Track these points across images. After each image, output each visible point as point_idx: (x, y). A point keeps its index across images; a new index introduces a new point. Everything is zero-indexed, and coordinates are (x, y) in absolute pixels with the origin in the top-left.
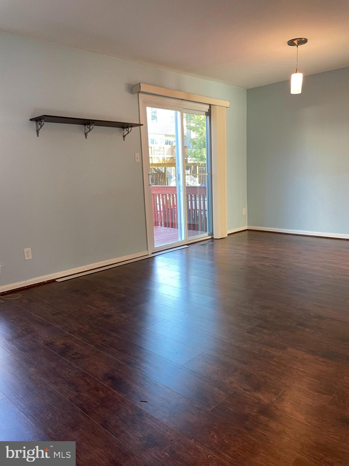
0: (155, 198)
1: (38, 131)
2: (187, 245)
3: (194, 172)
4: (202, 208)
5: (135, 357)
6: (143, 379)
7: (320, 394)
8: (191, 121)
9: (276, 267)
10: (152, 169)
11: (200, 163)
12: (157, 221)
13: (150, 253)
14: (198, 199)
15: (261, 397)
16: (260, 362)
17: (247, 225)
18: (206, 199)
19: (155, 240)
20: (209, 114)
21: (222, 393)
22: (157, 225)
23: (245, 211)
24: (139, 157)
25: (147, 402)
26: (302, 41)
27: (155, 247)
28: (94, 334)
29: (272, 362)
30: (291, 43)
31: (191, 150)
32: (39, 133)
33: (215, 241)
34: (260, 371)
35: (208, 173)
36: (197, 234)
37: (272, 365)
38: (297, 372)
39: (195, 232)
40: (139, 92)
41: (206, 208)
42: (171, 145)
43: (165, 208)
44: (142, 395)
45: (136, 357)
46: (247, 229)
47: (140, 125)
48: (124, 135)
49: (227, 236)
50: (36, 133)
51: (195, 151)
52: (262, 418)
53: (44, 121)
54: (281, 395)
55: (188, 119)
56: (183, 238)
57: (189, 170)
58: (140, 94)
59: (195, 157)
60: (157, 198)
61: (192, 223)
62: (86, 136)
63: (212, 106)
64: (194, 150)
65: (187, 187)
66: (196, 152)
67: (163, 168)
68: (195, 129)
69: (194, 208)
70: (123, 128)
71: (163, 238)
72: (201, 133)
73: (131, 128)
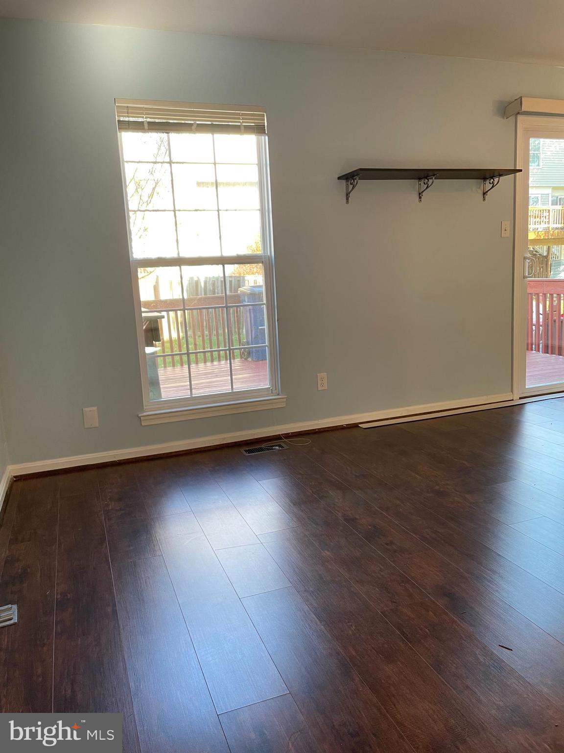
0: (530, 302)
1: (347, 195)
6: (504, 609)
12: (530, 343)
13: (516, 396)
19: (527, 375)
22: (530, 349)
25: (512, 650)
28: (419, 518)
32: (349, 198)
40: (519, 113)
43: (548, 320)
47: (516, 171)
48: (485, 192)
50: (345, 198)
53: (358, 178)
58: (520, 117)
60: (535, 300)
62: (420, 198)
67: (546, 247)
70: (485, 179)
71: (541, 372)
73: (499, 179)
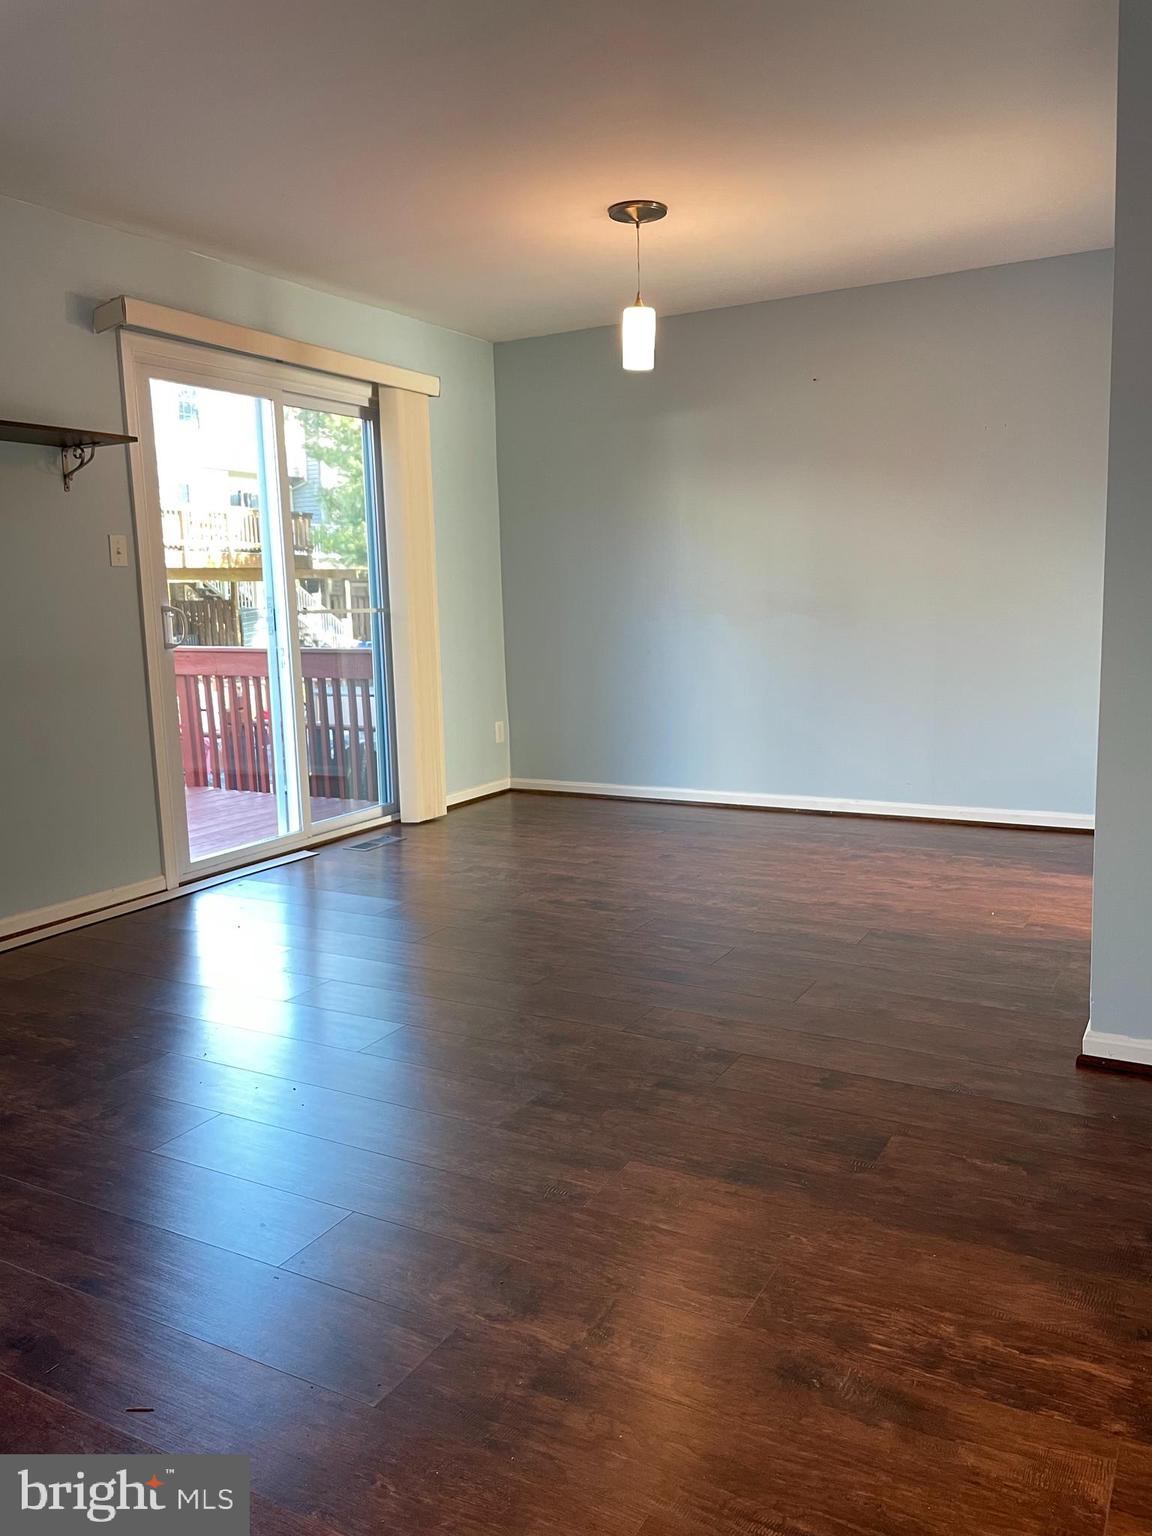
0: (193, 687)
2: (309, 848)
3: (335, 598)
4: (361, 723)
5: (108, 1260)
6: (136, 1331)
7: (719, 1298)
8: (320, 429)
9: (596, 905)
10: (186, 587)
11: (354, 571)
12: (201, 771)
13: (172, 881)
14: (344, 690)
15: (542, 1334)
16: (541, 1219)
17: (509, 774)
18: (373, 691)
19: (190, 836)
20: (371, 413)
21: (415, 1338)
22: (202, 783)
23: (500, 730)
24: (124, 551)
25: (152, 1410)
26: (653, 212)
27: (192, 860)
29: (576, 1215)
30: (619, 212)
31: (324, 524)
33: (405, 830)
34: (540, 1248)
35: (376, 606)
36: (346, 810)
37: (579, 1226)
38: (652, 1237)
39: (337, 802)
40: (121, 327)
41: (375, 723)
42: (251, 506)
43: (230, 724)
44: (134, 1390)
45: (113, 1259)
46: (508, 787)
47: (128, 440)
48: (66, 472)
49: (445, 813)
51: (337, 530)
52: (544, 1401)
54: (602, 1319)
55: (310, 422)
56: (295, 827)
57: (317, 591)
58: (125, 336)
59: (335, 548)
60: (201, 687)
61: (326, 774)
63: (380, 390)
64: (335, 527)
65: (304, 653)
66: (340, 534)
67: (227, 585)
68: (333, 457)
69: (332, 721)
70: (64, 446)
71: (222, 828)
72: (354, 472)
73: (93, 450)
